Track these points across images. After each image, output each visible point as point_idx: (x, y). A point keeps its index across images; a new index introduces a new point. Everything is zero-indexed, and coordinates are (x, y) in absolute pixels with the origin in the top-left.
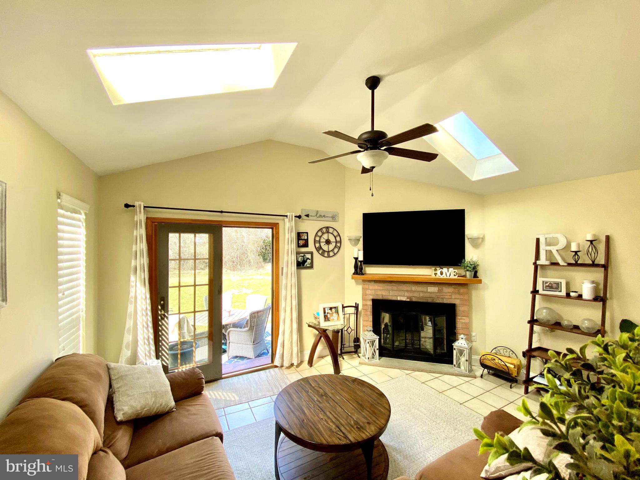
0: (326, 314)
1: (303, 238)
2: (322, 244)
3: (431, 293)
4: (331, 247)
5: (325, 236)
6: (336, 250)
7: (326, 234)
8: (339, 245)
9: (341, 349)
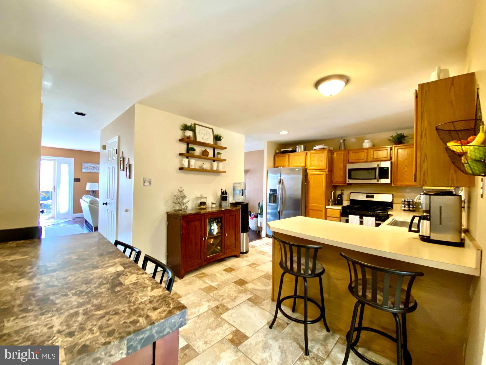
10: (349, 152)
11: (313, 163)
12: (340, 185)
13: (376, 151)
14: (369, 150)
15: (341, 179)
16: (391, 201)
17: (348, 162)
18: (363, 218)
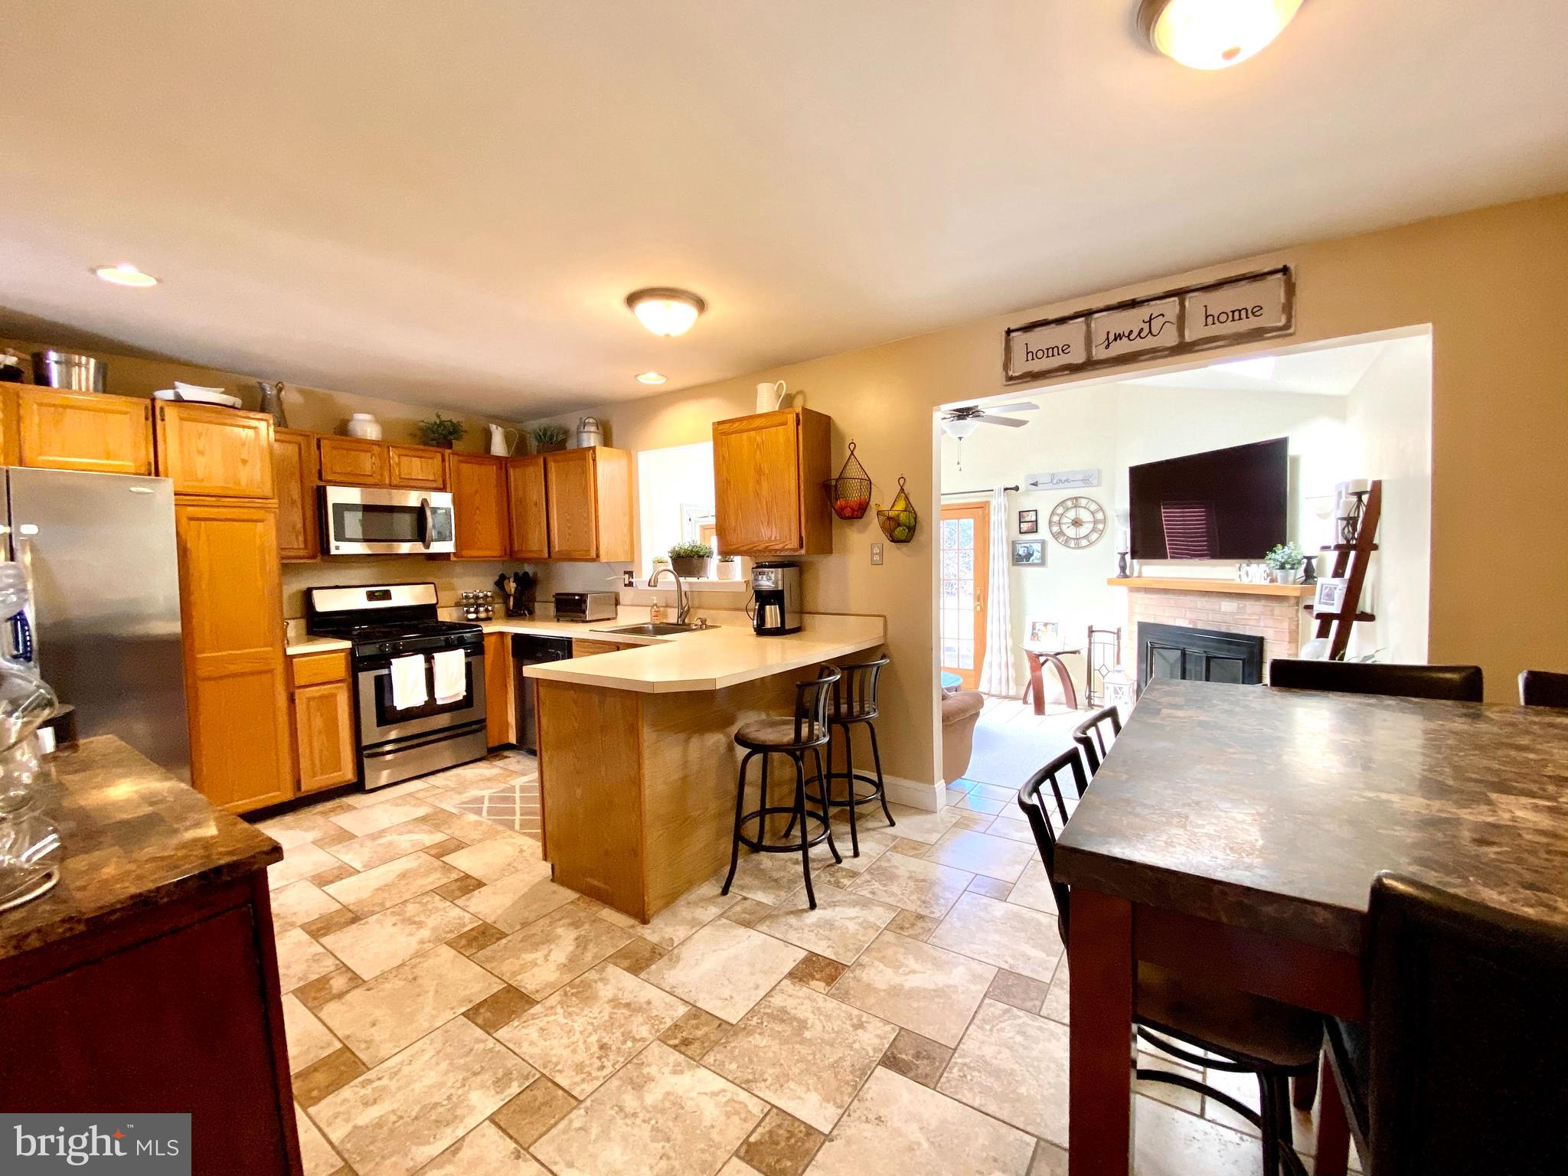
0: (1036, 631)
1: (1028, 519)
2: (1064, 527)
3: (1225, 614)
4: (1084, 530)
5: (1072, 514)
6: (1094, 536)
7: (1074, 510)
8: (1100, 526)
9: (1089, 698)
10: (319, 441)
11: (200, 463)
12: (293, 561)
13: (406, 455)
14: (386, 450)
15: (297, 539)
16: (434, 602)
17: (320, 478)
18: (433, 658)
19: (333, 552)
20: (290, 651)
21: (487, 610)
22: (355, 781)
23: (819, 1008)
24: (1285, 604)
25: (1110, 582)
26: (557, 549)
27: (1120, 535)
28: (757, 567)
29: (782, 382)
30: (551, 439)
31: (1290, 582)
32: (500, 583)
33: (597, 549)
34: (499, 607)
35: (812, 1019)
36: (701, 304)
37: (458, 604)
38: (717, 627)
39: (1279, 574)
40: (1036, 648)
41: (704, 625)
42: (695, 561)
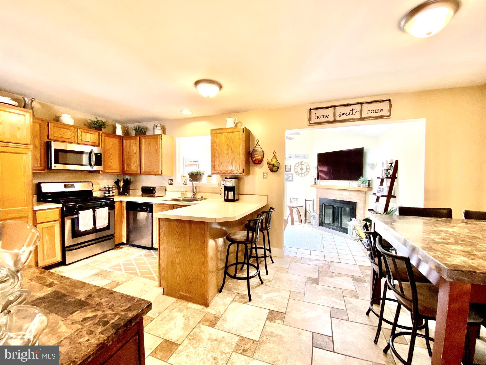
0: (291, 200)
1: (288, 167)
2: (298, 170)
3: (345, 195)
4: (304, 170)
5: (300, 167)
6: (306, 173)
7: (301, 165)
8: (308, 170)
9: (305, 220)
10: (48, 123)
12: (36, 171)
13: (85, 132)
14: (76, 129)
15: (37, 162)
16: (92, 189)
17: (48, 138)
18: (96, 211)
19: (53, 168)
20: (35, 209)
21: (113, 193)
22: (61, 261)
23: (283, 330)
24: (363, 193)
25: (311, 186)
26: (144, 171)
27: (314, 173)
28: (225, 179)
29: (236, 118)
30: (141, 131)
31: (364, 187)
32: (117, 182)
33: (161, 171)
34: (116, 191)
35: (283, 334)
36: (221, 87)
37: (100, 190)
38: (207, 199)
39: (362, 184)
40: (292, 205)
41: (202, 199)
42: (198, 176)
